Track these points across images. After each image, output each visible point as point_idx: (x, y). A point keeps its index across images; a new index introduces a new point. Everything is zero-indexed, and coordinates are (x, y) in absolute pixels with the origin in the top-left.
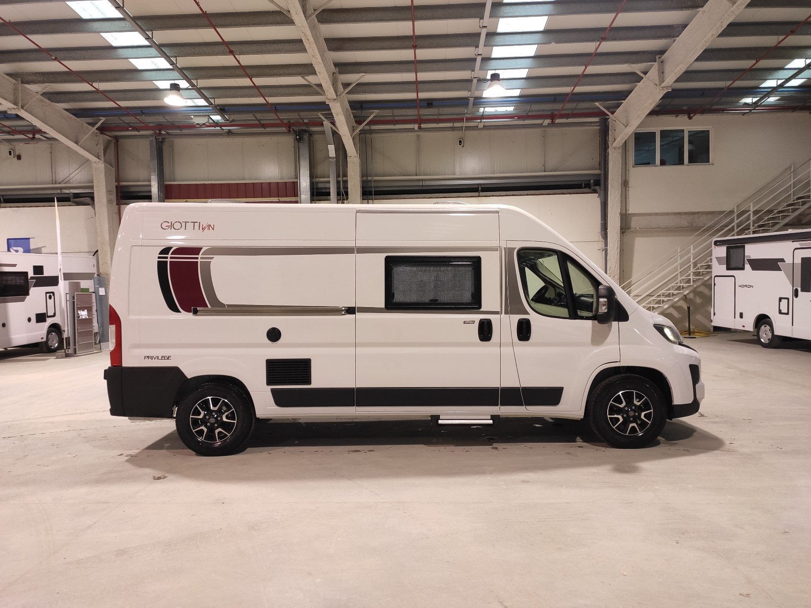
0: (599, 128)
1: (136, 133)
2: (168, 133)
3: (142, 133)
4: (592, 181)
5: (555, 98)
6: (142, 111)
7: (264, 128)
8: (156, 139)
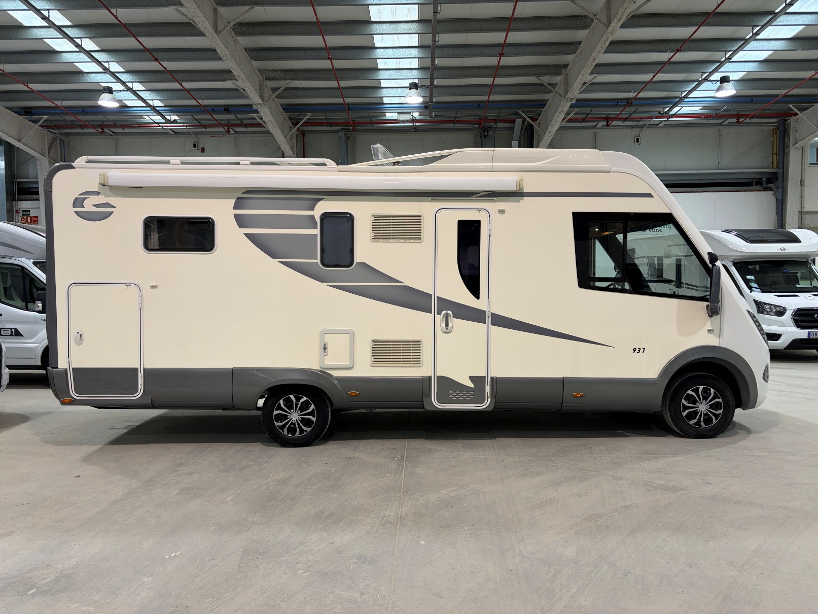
0: (774, 128)
1: (328, 128)
3: (334, 128)
4: (764, 179)
5: (752, 100)
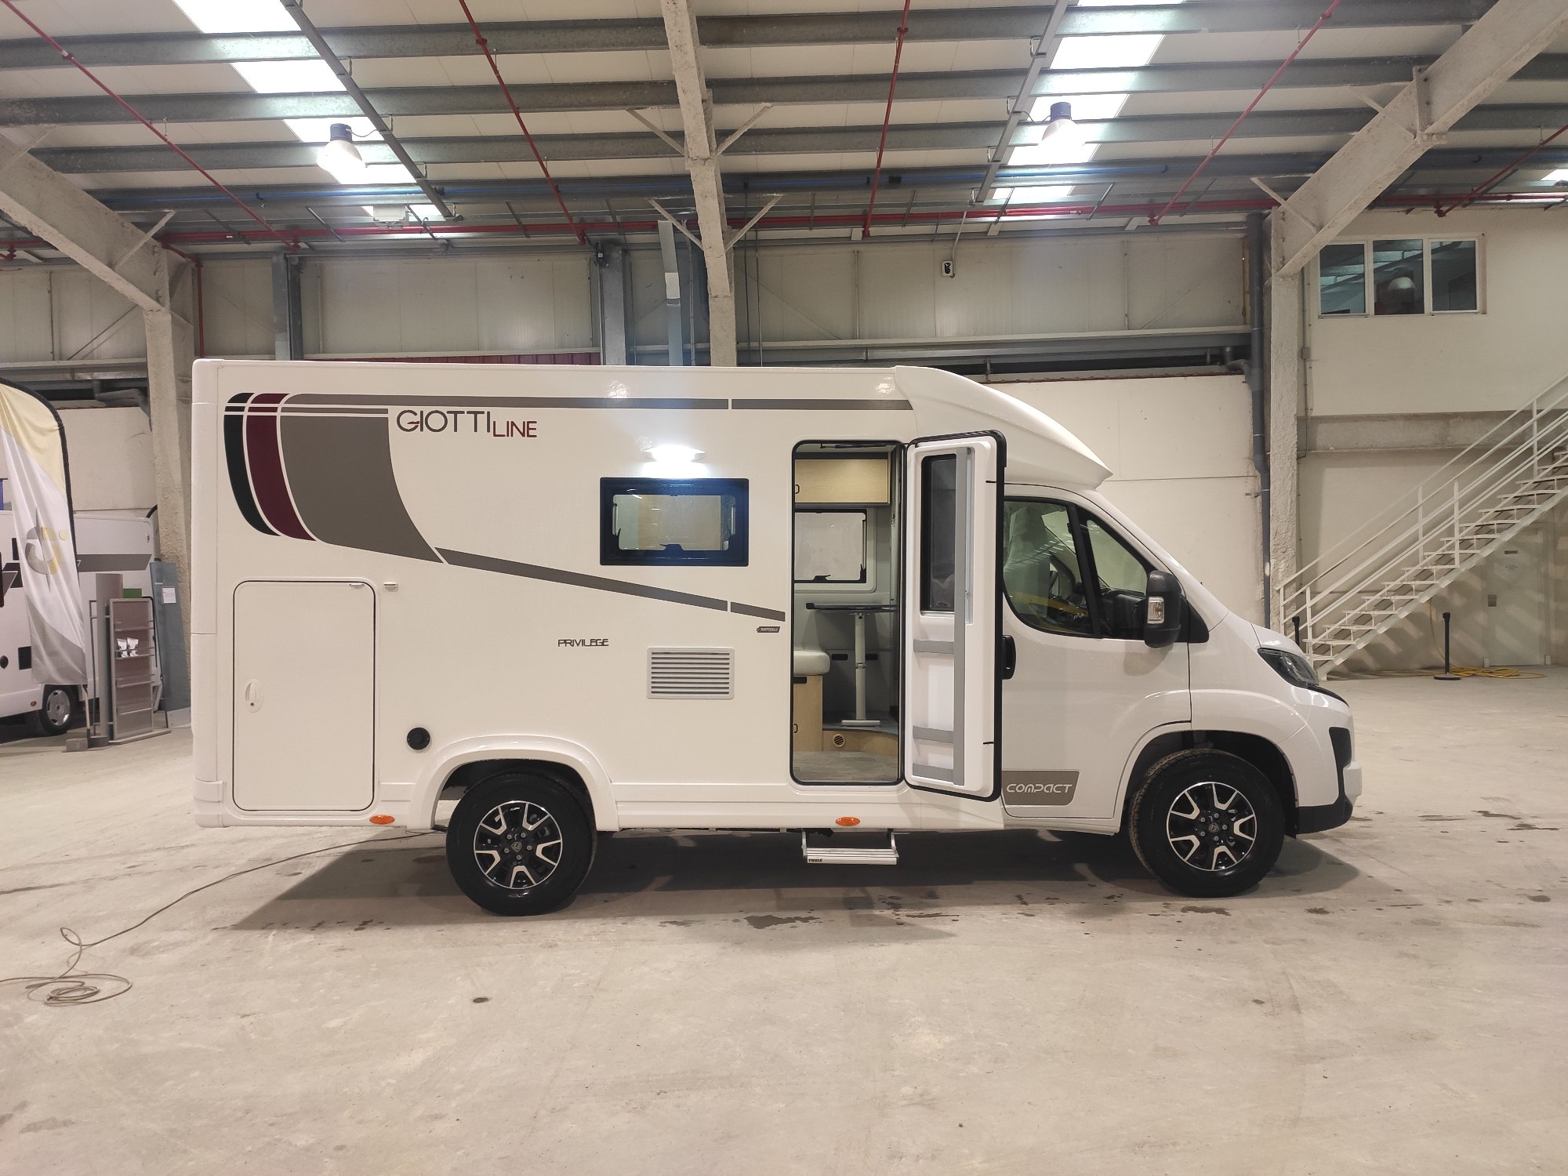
1: (242, 247)
2: (312, 247)
3: (255, 246)
4: (1228, 350)
5: (1166, 168)
6: (258, 195)
7: (528, 236)
8: (286, 259)
